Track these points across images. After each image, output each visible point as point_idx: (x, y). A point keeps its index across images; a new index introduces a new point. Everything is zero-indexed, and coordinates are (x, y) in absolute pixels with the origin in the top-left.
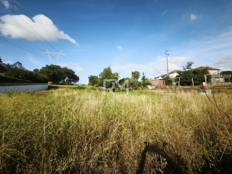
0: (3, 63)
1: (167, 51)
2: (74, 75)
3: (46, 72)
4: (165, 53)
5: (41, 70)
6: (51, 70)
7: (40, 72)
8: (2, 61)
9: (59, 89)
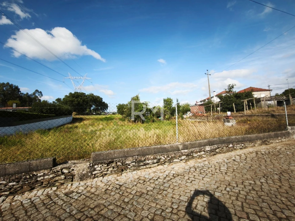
0: (21, 92)
1: (207, 70)
2: (102, 103)
3: (70, 101)
4: (206, 74)
5: (64, 99)
6: (75, 98)
7: (63, 102)
8: (20, 90)
9: (85, 121)
